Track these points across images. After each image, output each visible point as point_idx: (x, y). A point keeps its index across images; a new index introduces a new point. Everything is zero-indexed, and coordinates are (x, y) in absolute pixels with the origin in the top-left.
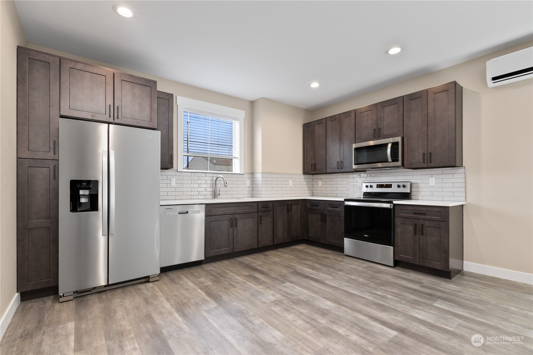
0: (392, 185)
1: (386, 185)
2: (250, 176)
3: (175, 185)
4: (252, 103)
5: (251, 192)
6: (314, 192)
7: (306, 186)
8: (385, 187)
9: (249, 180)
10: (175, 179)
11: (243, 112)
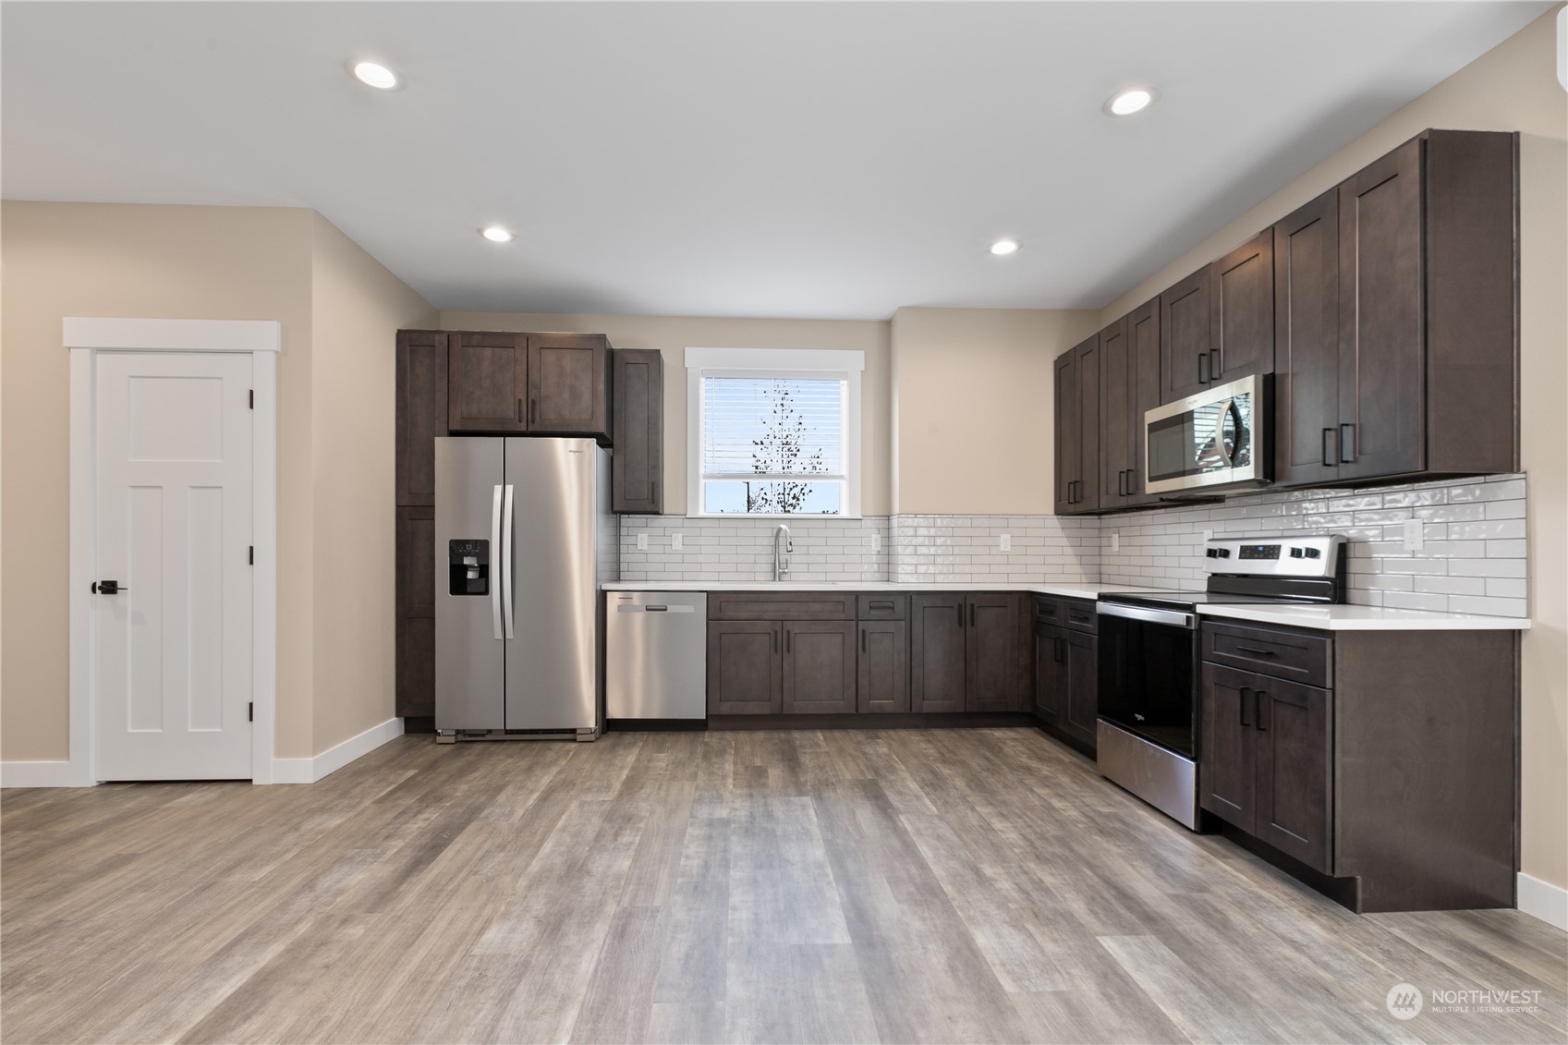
0: (1279, 547)
1: (1264, 547)
2: (883, 524)
3: (680, 547)
4: (887, 324)
5: (884, 568)
6: (1105, 569)
7: (1069, 551)
8: (1261, 556)
9: (880, 536)
10: (680, 535)
11: (861, 354)
